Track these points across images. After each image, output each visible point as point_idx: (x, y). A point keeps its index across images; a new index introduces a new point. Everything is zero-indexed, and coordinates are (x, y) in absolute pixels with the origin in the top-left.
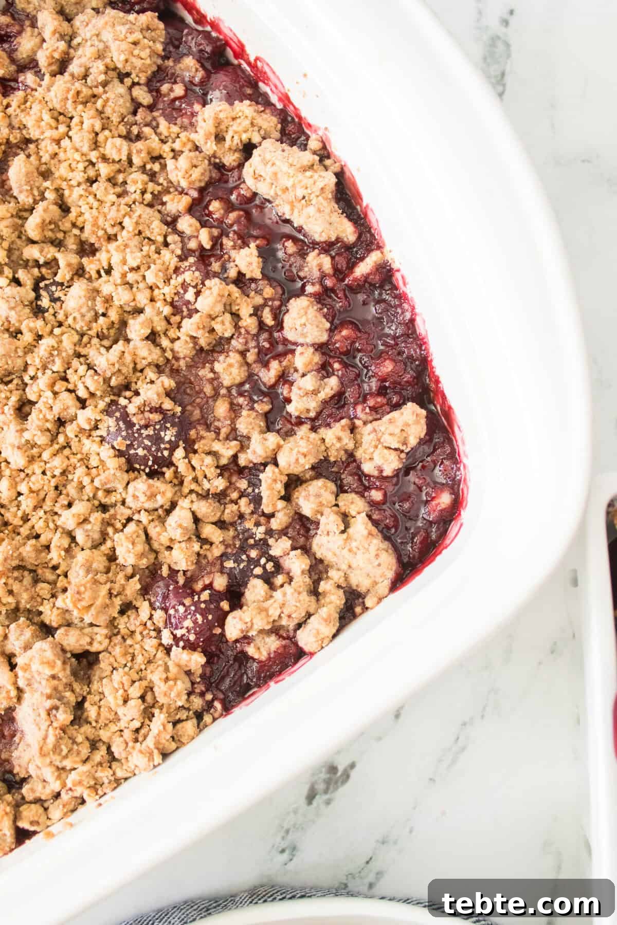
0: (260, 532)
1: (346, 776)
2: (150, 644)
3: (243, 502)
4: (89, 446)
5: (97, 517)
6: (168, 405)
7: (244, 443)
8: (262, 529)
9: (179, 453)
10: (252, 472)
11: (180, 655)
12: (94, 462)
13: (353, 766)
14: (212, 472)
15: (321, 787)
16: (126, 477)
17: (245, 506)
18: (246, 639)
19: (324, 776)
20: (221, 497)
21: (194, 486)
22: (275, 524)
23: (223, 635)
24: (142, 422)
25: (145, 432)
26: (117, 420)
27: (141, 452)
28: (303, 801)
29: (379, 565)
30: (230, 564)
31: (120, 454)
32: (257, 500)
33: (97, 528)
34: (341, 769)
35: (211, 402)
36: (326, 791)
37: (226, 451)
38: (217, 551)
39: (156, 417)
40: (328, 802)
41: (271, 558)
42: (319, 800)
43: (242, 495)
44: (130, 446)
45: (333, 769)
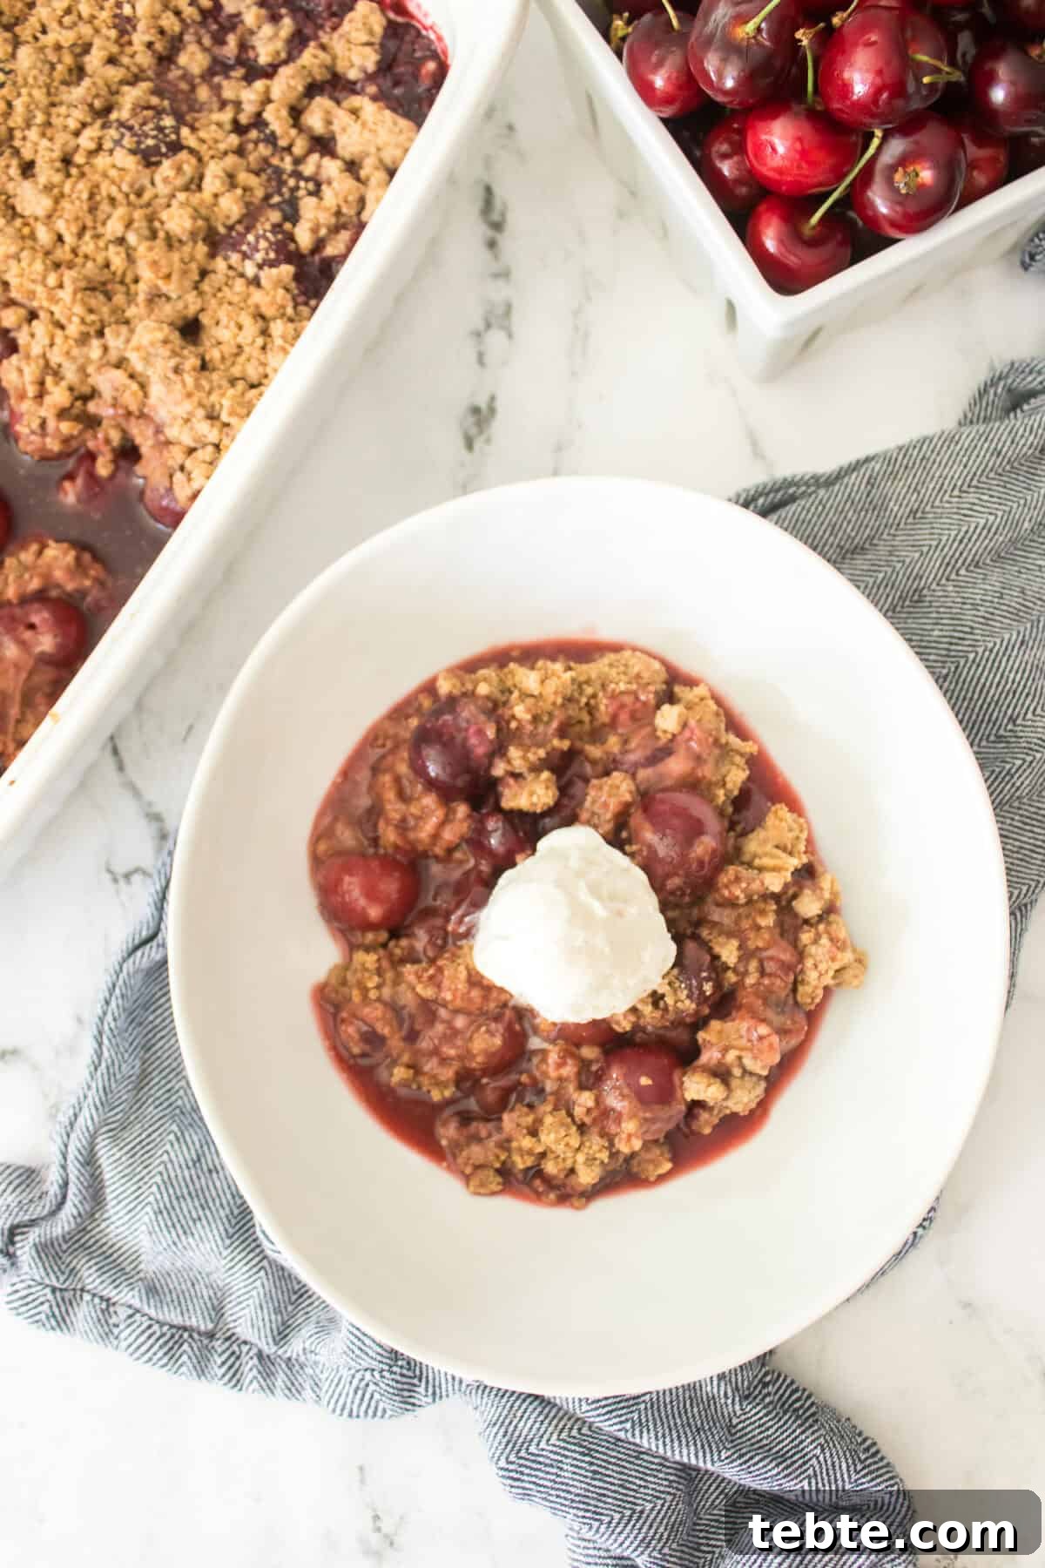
0: (287, 164)
1: (492, 410)
2: (239, 285)
3: (261, 146)
4: (101, 161)
5: (138, 214)
6: (155, 100)
7: (238, 105)
8: (288, 159)
9: (185, 131)
10: (258, 121)
11: (268, 275)
12: (113, 173)
13: (493, 398)
14: (220, 135)
15: (473, 431)
16: (148, 171)
17: (264, 150)
18: (319, 245)
19: (471, 420)
20: (240, 151)
21: (211, 152)
22: (298, 149)
23: (298, 248)
24: (140, 121)
25: (146, 128)
26: (117, 129)
27: (150, 142)
28: (464, 452)
29: (401, 131)
30: (276, 199)
31: (133, 152)
32: (272, 139)
33: (144, 224)
34: (483, 406)
35: (192, 96)
36: (481, 432)
37: (226, 116)
38: (260, 193)
39: (149, 113)
40: (488, 441)
41: (307, 180)
42: (478, 444)
43: (256, 143)
44: (139, 143)
45: (476, 410)
